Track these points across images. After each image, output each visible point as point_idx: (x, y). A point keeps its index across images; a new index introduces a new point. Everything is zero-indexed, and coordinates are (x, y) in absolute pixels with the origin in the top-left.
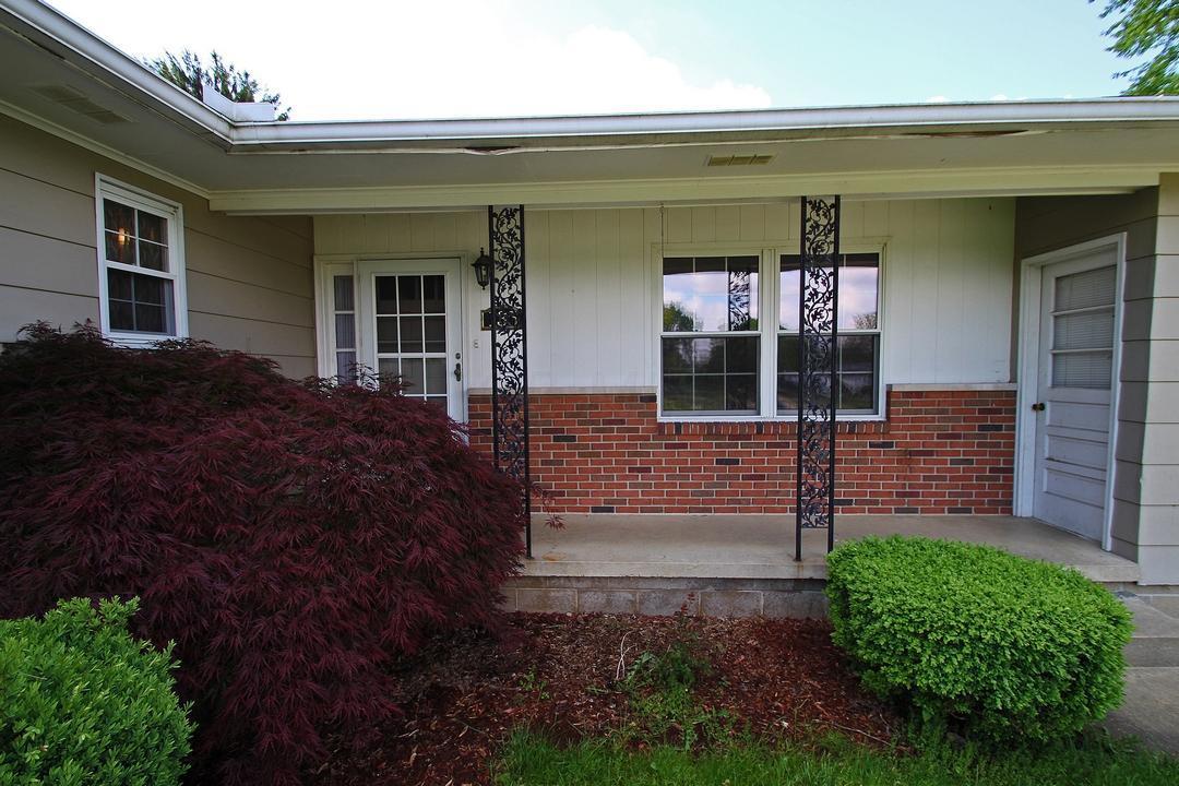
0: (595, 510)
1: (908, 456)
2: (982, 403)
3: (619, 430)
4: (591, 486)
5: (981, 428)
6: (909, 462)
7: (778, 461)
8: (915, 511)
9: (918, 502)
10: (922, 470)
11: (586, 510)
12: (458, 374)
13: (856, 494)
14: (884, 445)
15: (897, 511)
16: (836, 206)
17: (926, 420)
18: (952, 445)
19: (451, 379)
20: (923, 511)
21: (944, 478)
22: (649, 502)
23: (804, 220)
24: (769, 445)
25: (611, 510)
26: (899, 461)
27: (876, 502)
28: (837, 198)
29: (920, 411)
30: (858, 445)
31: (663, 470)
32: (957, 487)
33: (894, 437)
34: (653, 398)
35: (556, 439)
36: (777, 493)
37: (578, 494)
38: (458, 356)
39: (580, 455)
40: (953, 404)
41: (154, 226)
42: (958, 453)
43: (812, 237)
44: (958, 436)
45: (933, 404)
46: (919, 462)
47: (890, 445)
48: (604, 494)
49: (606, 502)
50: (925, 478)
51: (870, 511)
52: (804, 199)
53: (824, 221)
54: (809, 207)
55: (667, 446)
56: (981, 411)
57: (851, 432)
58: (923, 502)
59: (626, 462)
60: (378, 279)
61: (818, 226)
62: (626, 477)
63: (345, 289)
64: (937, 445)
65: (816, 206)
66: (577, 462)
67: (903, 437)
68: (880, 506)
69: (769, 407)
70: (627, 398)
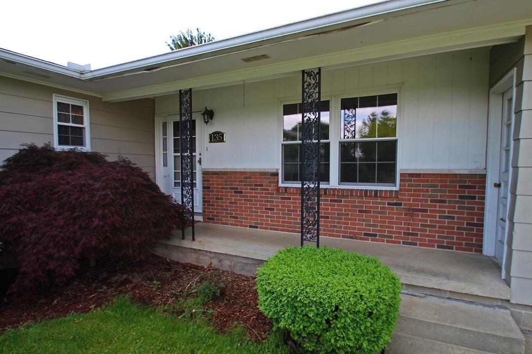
0: (251, 227)
1: (411, 212)
2: (461, 181)
3: (261, 189)
4: (249, 215)
5: (461, 197)
6: (412, 215)
7: (336, 210)
8: (415, 244)
9: (417, 239)
10: (420, 220)
11: (246, 226)
12: (200, 162)
13: (379, 231)
14: (396, 204)
15: (404, 243)
16: (319, 73)
17: (422, 191)
18: (440, 207)
19: (197, 164)
20: (421, 245)
21: (435, 227)
22: (274, 225)
23: (304, 82)
24: (331, 201)
25: (257, 227)
26: (406, 214)
27: (391, 237)
28: (320, 69)
29: (419, 186)
30: (380, 203)
31: (280, 210)
32: (443, 232)
33: (403, 200)
34: (276, 174)
35: (235, 192)
36: (335, 227)
37: (244, 218)
38: (200, 154)
39: (245, 200)
40: (441, 181)
42: (444, 212)
43: (307, 90)
44: (444, 202)
45: (428, 181)
46: (418, 215)
47: (400, 204)
48: (254, 219)
49: (255, 223)
50: (422, 225)
51: (388, 241)
52: (303, 71)
53: (313, 82)
54: (306, 75)
55: (282, 198)
56: (460, 187)
57: (376, 195)
58: (420, 240)
59: (264, 205)
60: (174, 123)
61: (310, 84)
62: (264, 212)
63: (165, 125)
64: (430, 206)
65: (309, 74)
66: (243, 204)
67: (408, 200)
68: (393, 239)
69: (334, 180)
70: (263, 174)
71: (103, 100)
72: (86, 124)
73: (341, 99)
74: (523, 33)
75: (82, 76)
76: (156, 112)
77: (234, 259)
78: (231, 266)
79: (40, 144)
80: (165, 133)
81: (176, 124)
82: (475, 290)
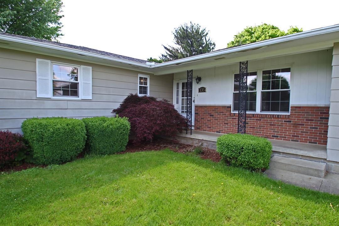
0: (217, 132)
1: (296, 125)
2: (321, 110)
3: (222, 114)
4: (216, 126)
5: (321, 118)
6: (296, 127)
7: (258, 124)
8: (298, 141)
9: (299, 139)
10: (300, 129)
11: (215, 132)
12: (194, 101)
13: (280, 134)
14: (288, 121)
15: (292, 141)
16: (247, 63)
17: (302, 115)
18: (310, 123)
19: (193, 102)
20: (300, 141)
21: (308, 133)
22: (228, 131)
23: (240, 67)
24: (256, 120)
25: (220, 132)
26: (293, 126)
27: (286, 137)
28: (247, 61)
29: (300, 113)
30: (280, 121)
31: (231, 124)
32: (312, 135)
33: (292, 119)
34: (230, 107)
35: (210, 116)
36: (258, 132)
37: (214, 128)
38: (194, 98)
39: (214, 119)
40: (311, 110)
41: (146, 79)
42: (313, 125)
43: (242, 70)
44: (313, 120)
45: (304, 110)
46: (299, 127)
47: (291, 122)
48: (219, 129)
49: (219, 130)
50: (301, 132)
51: (284, 140)
52: (240, 62)
53: (244, 67)
54: (241, 64)
55: (232, 119)
56: (321, 113)
57: (278, 117)
58: (301, 139)
59: (223, 122)
60: (182, 83)
61: (243, 68)
62: (223, 125)
63: (178, 84)
64: (305, 122)
65: (243, 63)
66: (214, 121)
67: (295, 120)
68: (287, 139)
69: (258, 110)
70: (224, 107)
71: (154, 75)
72: (148, 85)
73: (263, 71)
74: (333, 46)
75: (151, 67)
76: (174, 78)
77: (208, 142)
78: (207, 146)
79: (134, 94)
80: (178, 88)
81: (183, 84)
82: (311, 154)
